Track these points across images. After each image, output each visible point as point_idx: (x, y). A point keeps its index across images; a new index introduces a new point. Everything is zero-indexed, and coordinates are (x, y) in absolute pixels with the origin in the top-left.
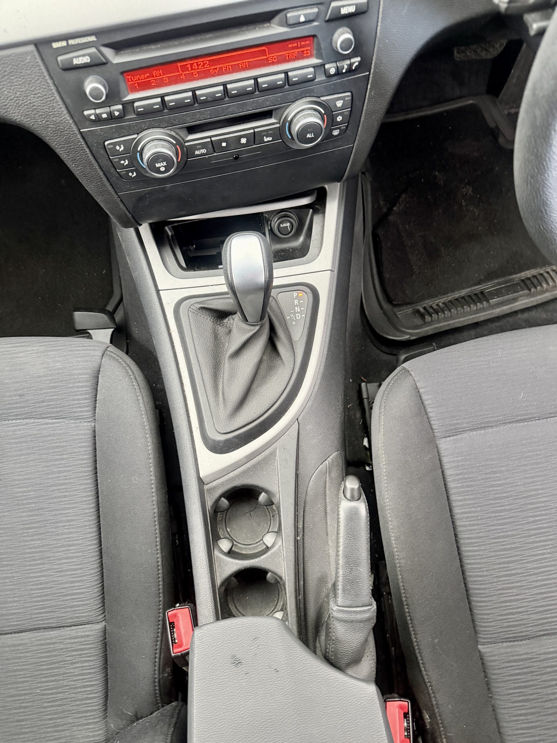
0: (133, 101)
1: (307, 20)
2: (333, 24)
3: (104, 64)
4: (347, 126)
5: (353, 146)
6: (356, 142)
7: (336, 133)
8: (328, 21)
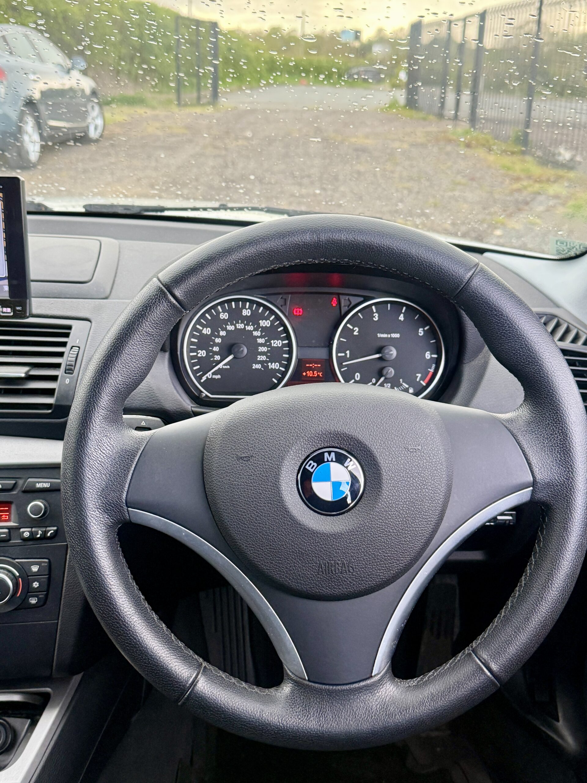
1: (4, 488)
2: (28, 496)
4: (46, 596)
5: (58, 622)
6: (60, 618)
7: (33, 601)
8: (25, 492)
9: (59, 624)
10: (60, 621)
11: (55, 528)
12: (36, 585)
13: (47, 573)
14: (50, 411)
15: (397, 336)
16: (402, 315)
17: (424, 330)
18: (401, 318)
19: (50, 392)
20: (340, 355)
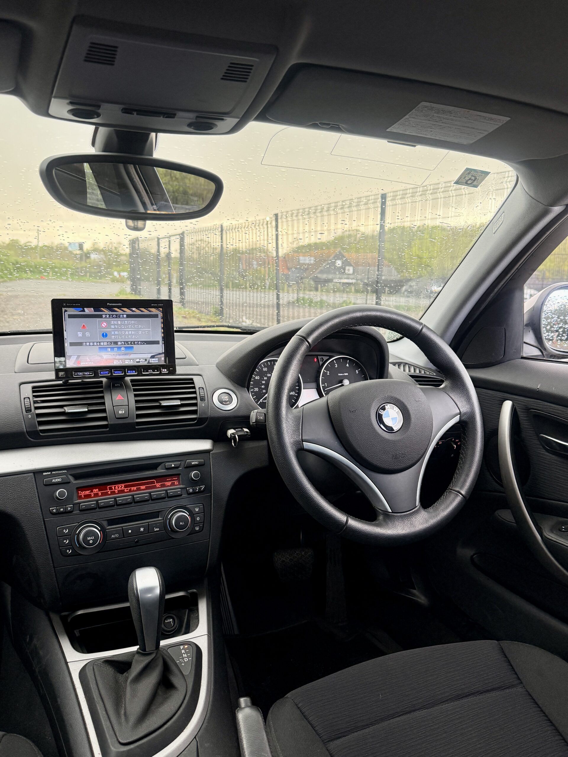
0: (80, 503)
1: (175, 466)
2: (188, 469)
3: (69, 483)
4: (203, 524)
5: (209, 540)
6: (211, 537)
7: (197, 529)
8: (187, 467)
9: (210, 541)
10: (210, 539)
11: (204, 486)
12: (198, 519)
13: (203, 512)
14: (196, 421)
15: (347, 374)
16: (348, 364)
17: (358, 371)
18: (348, 365)
19: (195, 412)
20: (323, 385)
